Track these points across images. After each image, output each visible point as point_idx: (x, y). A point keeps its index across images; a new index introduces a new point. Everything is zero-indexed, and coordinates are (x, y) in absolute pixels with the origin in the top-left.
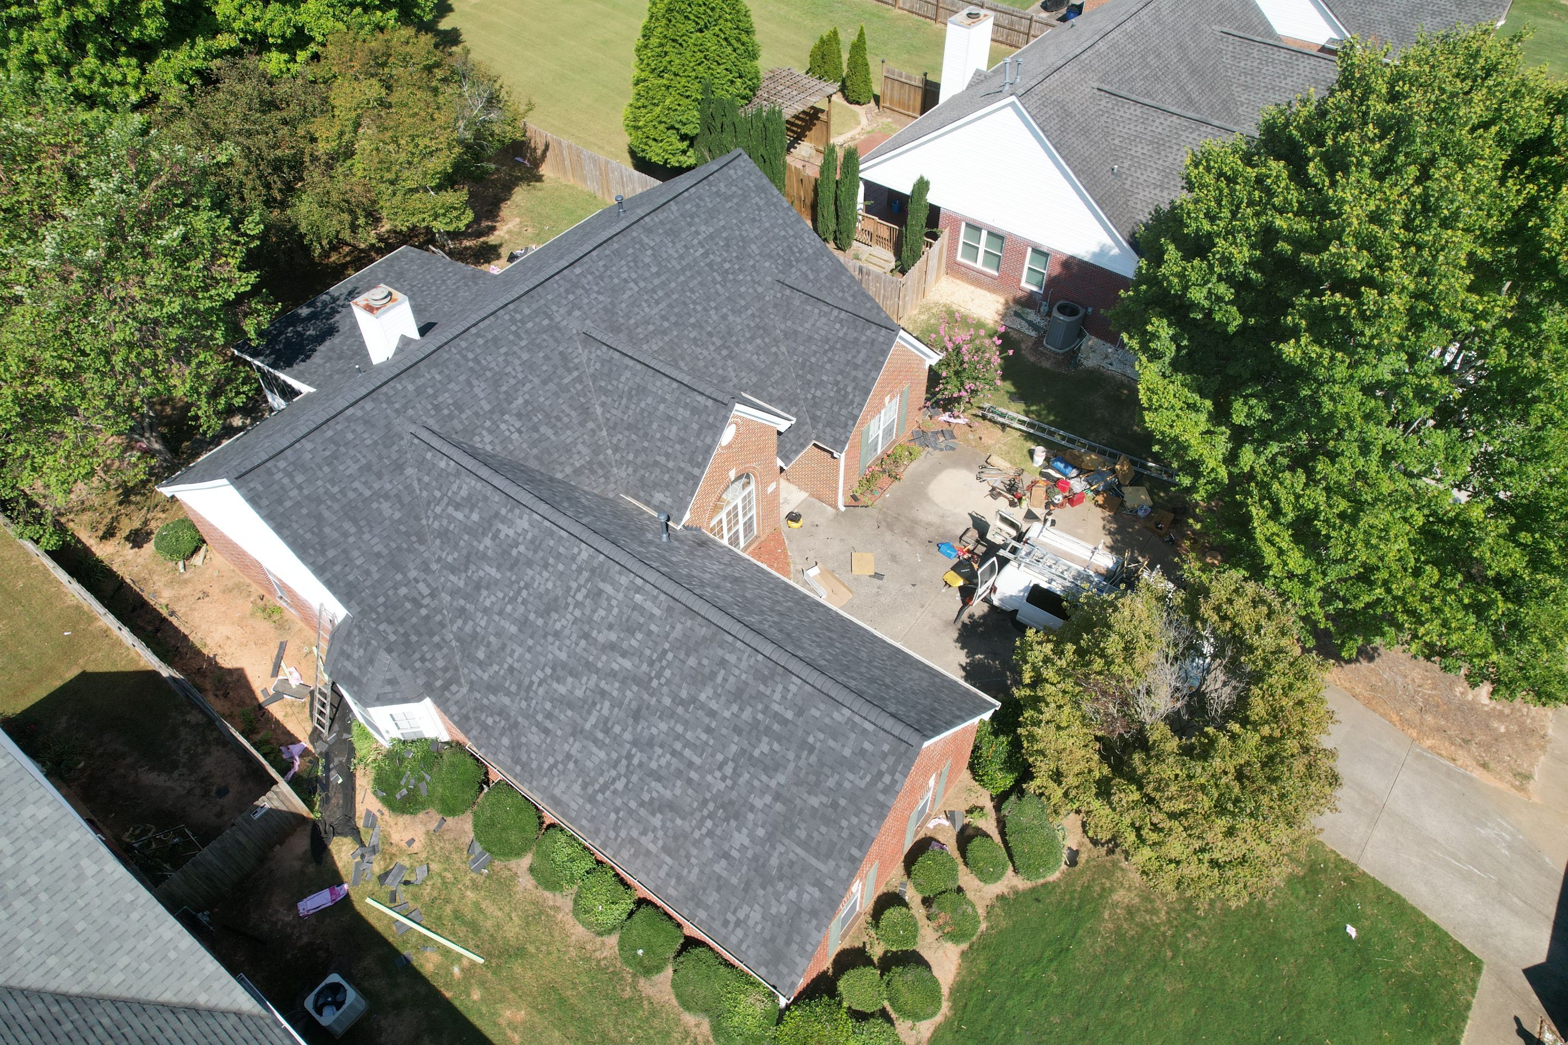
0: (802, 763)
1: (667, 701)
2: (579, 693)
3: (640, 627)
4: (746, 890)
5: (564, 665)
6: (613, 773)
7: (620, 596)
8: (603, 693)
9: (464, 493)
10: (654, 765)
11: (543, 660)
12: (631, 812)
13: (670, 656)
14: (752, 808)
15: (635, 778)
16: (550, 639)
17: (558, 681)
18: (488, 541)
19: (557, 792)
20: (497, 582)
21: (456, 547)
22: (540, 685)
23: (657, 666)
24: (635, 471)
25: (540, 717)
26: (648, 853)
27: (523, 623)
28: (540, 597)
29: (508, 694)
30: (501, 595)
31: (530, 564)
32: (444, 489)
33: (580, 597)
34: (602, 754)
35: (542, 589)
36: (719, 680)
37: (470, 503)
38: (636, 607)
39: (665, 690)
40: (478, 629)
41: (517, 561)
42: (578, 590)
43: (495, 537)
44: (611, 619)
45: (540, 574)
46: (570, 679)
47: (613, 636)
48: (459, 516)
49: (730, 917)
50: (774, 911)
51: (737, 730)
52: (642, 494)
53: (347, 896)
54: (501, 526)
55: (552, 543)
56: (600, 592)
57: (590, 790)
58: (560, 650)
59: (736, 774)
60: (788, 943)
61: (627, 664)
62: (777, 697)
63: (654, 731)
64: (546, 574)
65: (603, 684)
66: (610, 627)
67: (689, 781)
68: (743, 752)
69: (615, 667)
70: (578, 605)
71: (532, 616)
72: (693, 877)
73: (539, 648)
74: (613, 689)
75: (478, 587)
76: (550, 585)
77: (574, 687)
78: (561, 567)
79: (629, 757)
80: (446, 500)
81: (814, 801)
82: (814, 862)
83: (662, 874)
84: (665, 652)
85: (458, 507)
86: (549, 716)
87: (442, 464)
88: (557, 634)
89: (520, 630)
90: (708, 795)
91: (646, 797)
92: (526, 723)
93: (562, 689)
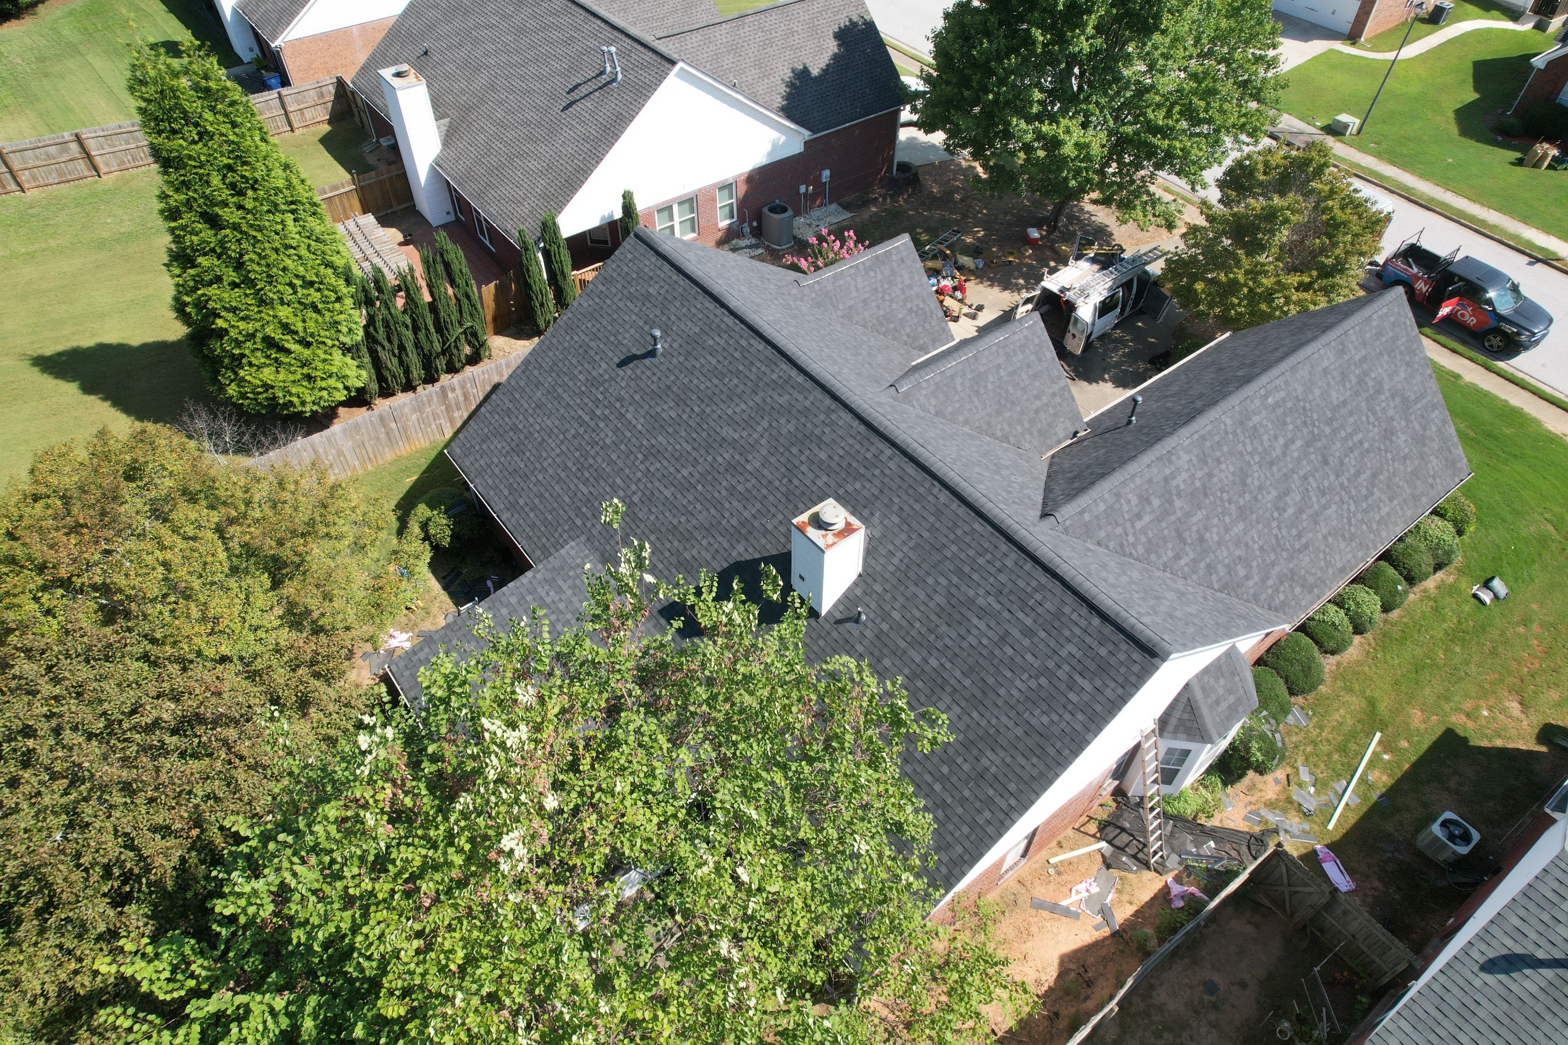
0: (1385, 366)
1: (1328, 430)
2: (1298, 498)
3: (1285, 414)
4: (1423, 459)
5: (1279, 498)
6: (1345, 507)
7: (1264, 413)
8: (1305, 478)
9: (1134, 500)
10: (1352, 471)
11: (1268, 514)
12: (1366, 511)
13: (1308, 407)
14: (1392, 419)
15: (1353, 492)
16: (1260, 497)
17: (1285, 511)
18: (1178, 503)
19: (1339, 565)
20: (1207, 517)
21: (1164, 540)
22: (1279, 528)
23: (1309, 421)
24: (1031, 434)
25: (1297, 546)
26: (1388, 514)
27: (1242, 514)
28: (1234, 483)
29: (1273, 564)
30: (1215, 521)
31: (1210, 475)
32: (1120, 521)
33: (1249, 448)
34: (1334, 507)
35: (1231, 478)
36: (1332, 383)
37: (1145, 500)
38: (1277, 405)
39: (1322, 426)
40: (1227, 561)
41: (1204, 487)
42: (1244, 445)
43: (1179, 495)
44: (1272, 433)
45: (1221, 471)
46: (1288, 499)
47: (1281, 441)
48: (1147, 518)
49: (1430, 480)
50: (1436, 447)
51: (1357, 394)
52: (1049, 442)
53: (1328, 846)
54: (1174, 483)
55: (1208, 444)
56: (1254, 427)
57: (1347, 535)
58: (1269, 493)
59: (1374, 414)
60: (1450, 452)
61: (1299, 443)
62: (1353, 352)
63: (1337, 454)
64: (1223, 466)
65: (1302, 473)
66: (1276, 437)
67: (1368, 451)
68: (1367, 399)
69: (1296, 454)
70: (1251, 454)
71: (1242, 502)
72: (1408, 491)
73: (1261, 512)
74: (1306, 468)
75: (1201, 539)
76: (1232, 469)
77: (1293, 499)
78: (1225, 449)
79: (1342, 485)
80: (1128, 524)
81: (1402, 375)
82: (1424, 401)
83: (1400, 513)
84: (1304, 408)
85: (1139, 516)
86: (1299, 536)
87: (1102, 507)
88: (1260, 488)
89: (1244, 520)
90: (1377, 444)
91: (1364, 491)
92: (1295, 561)
93: (1291, 511)
